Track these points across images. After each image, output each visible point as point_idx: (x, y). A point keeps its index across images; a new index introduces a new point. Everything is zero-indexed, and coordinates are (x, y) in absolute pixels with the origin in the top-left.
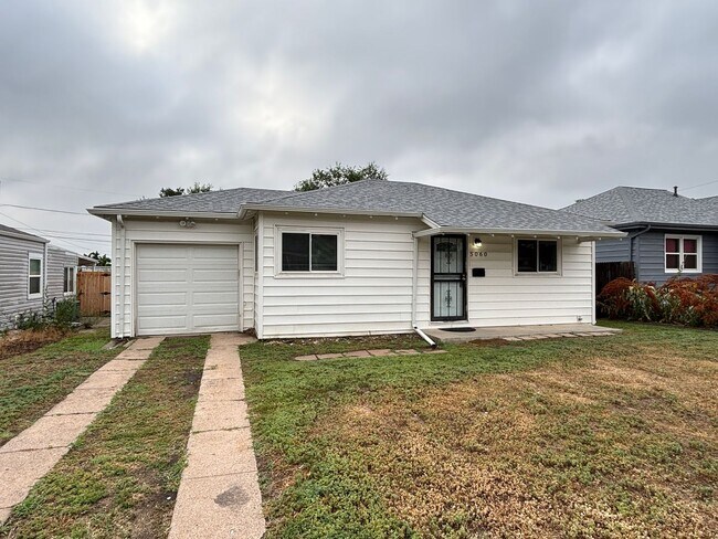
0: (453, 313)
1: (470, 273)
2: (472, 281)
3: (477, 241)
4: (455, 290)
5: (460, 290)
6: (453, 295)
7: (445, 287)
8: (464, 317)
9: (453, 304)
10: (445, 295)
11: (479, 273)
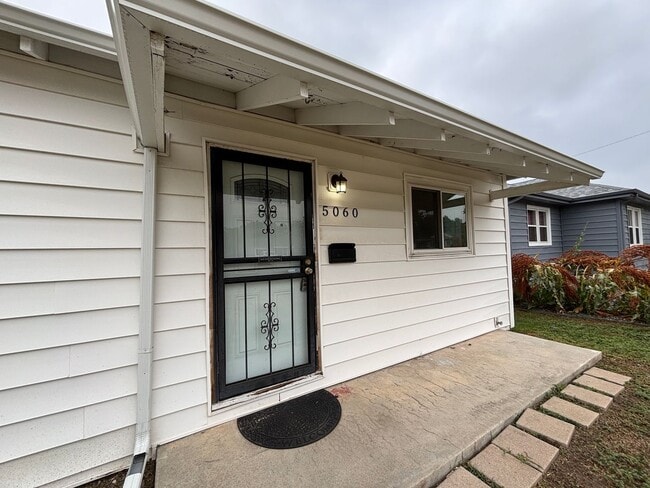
0: (282, 360)
1: (322, 255)
2: (328, 274)
3: (336, 179)
4: (285, 297)
5: (300, 297)
6: (282, 314)
7: (258, 293)
8: (312, 364)
9: (282, 336)
10: (257, 317)
11: (343, 253)
